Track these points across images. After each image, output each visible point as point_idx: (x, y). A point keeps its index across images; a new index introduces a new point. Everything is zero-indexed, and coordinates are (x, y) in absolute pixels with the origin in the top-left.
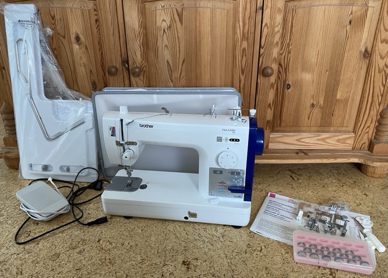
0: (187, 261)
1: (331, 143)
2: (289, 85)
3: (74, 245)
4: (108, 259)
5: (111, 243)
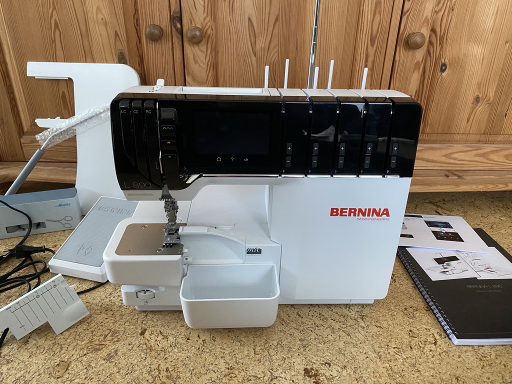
0: (312, 369)
1: (496, 160)
2: (444, 65)
3: (97, 342)
4: (163, 370)
5: (167, 336)
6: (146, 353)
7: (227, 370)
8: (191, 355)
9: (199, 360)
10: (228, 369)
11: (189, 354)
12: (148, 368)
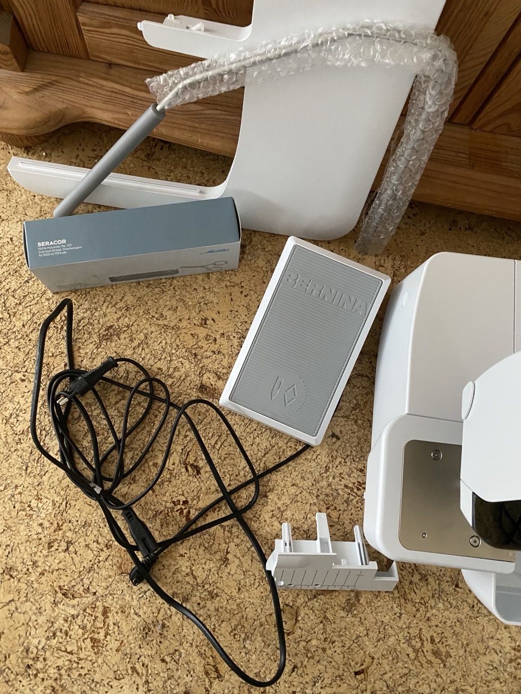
4: (427, 640)
5: (426, 576)
6: (400, 605)
7: (513, 652)
8: (463, 617)
9: (475, 628)
10: (514, 649)
11: (460, 616)
12: (406, 634)
